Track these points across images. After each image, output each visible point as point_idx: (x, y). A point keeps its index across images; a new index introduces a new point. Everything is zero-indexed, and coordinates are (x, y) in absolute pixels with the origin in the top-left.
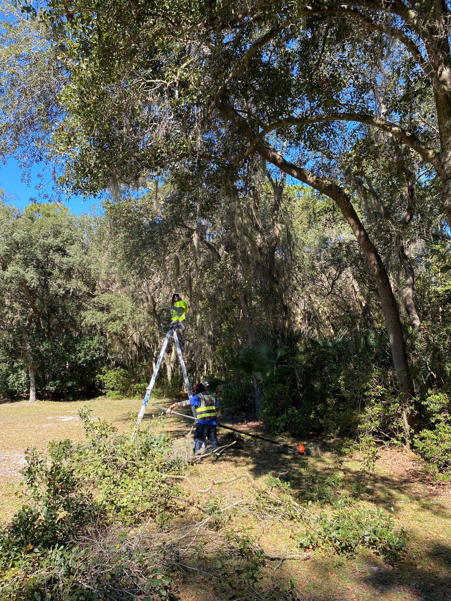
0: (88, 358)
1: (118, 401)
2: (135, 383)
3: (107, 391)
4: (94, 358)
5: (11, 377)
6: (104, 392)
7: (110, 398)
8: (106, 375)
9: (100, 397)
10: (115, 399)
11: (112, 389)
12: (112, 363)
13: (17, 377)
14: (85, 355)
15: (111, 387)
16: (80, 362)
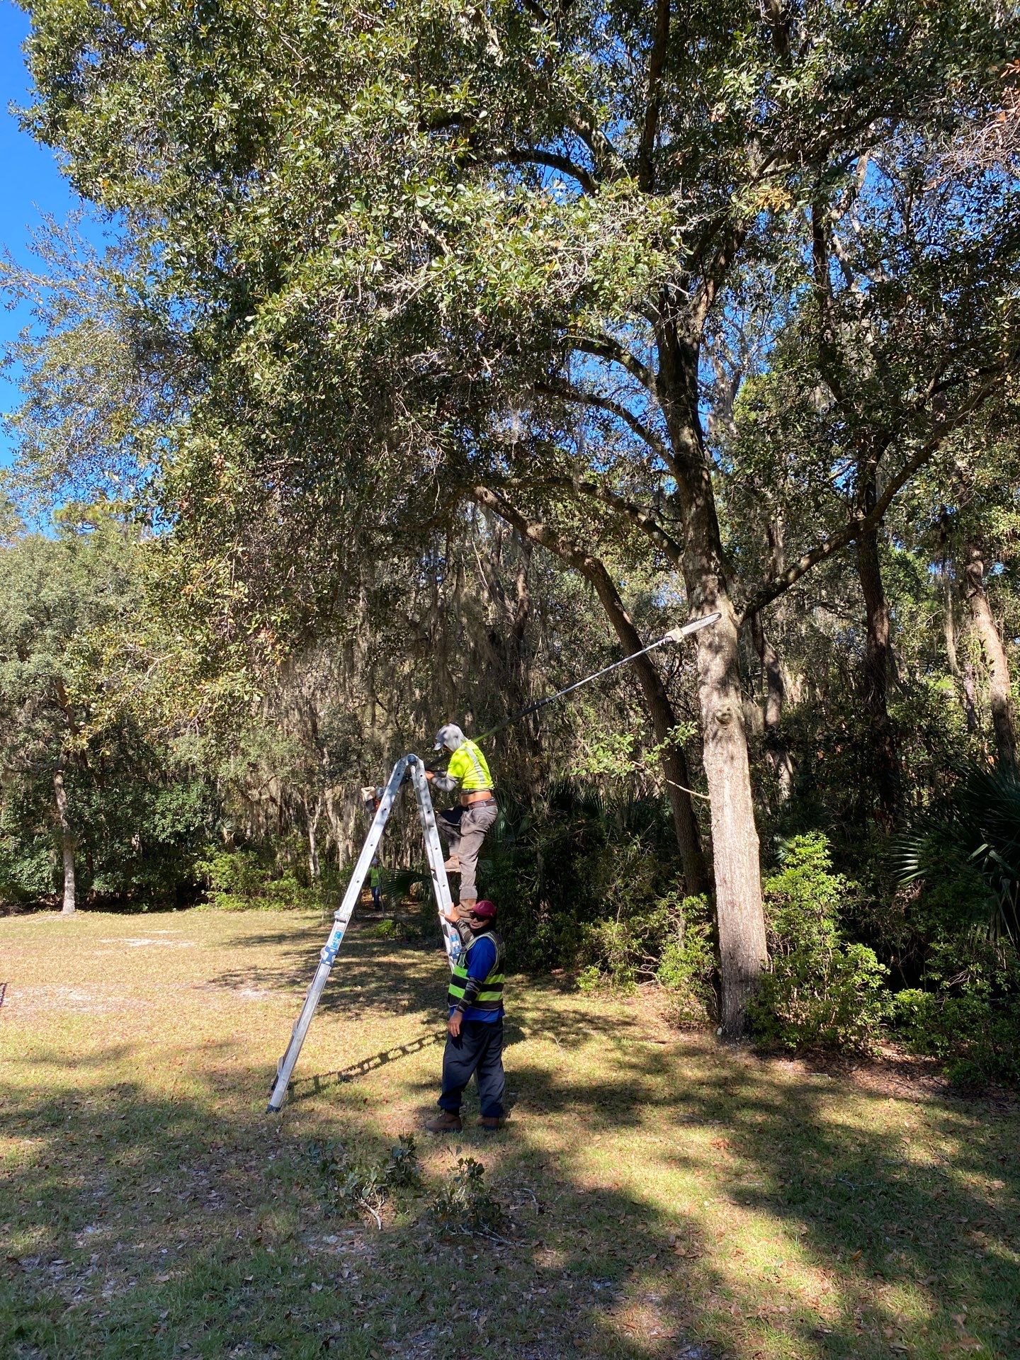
0: (180, 828)
1: (238, 913)
3: (215, 893)
4: (192, 829)
6: (210, 896)
7: (222, 907)
8: (215, 862)
9: (202, 906)
10: (231, 910)
11: (227, 891)
12: (227, 838)
13: (40, 865)
14: (173, 821)
15: (225, 886)
16: (164, 836)
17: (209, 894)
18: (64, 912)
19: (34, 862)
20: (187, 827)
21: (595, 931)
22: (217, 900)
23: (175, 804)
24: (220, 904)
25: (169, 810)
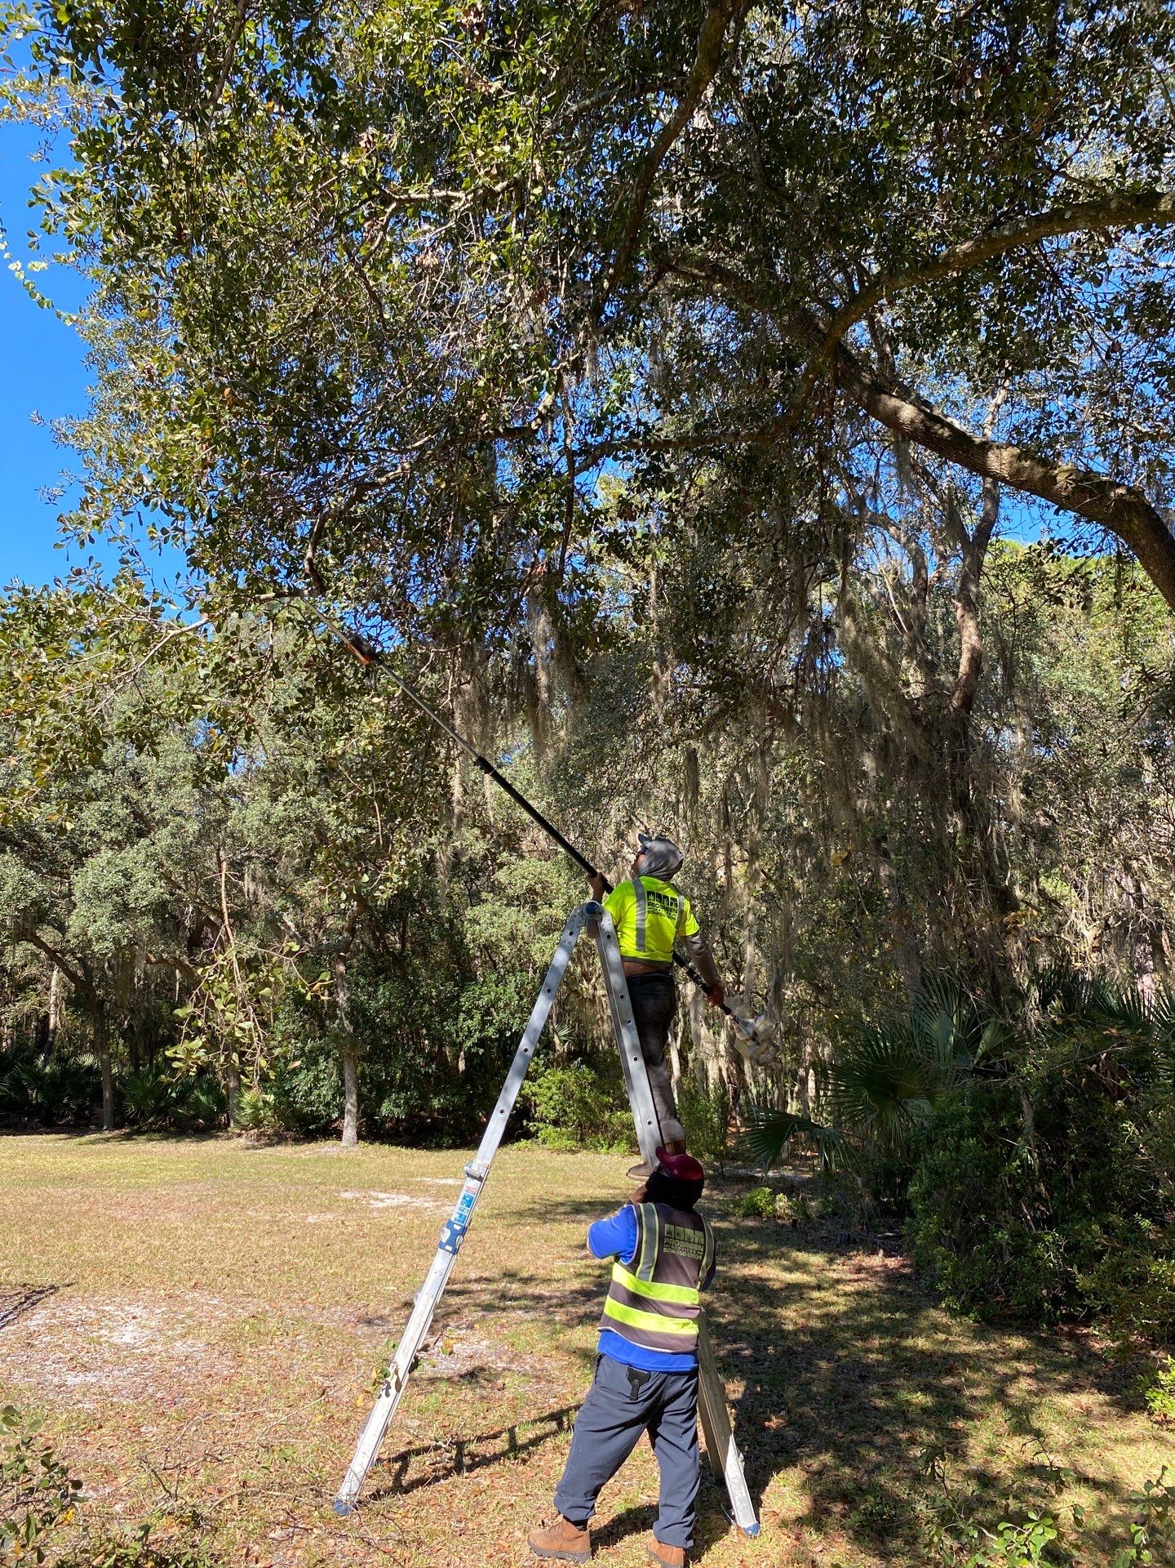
0: (491, 1031)
1: (569, 1156)
2: (611, 1108)
3: (541, 1125)
4: (508, 1034)
5: (301, 1076)
6: (533, 1129)
7: (547, 1146)
8: (539, 1081)
9: (523, 1143)
10: (559, 1151)
11: (556, 1123)
12: (560, 1048)
13: (317, 1079)
14: (483, 1023)
15: (553, 1115)
16: (469, 1043)
17: (532, 1128)
18: (343, 1144)
19: (311, 1074)
20: (501, 1032)
22: (542, 1135)
23: (486, 998)
24: (544, 1142)
25: (477, 1008)
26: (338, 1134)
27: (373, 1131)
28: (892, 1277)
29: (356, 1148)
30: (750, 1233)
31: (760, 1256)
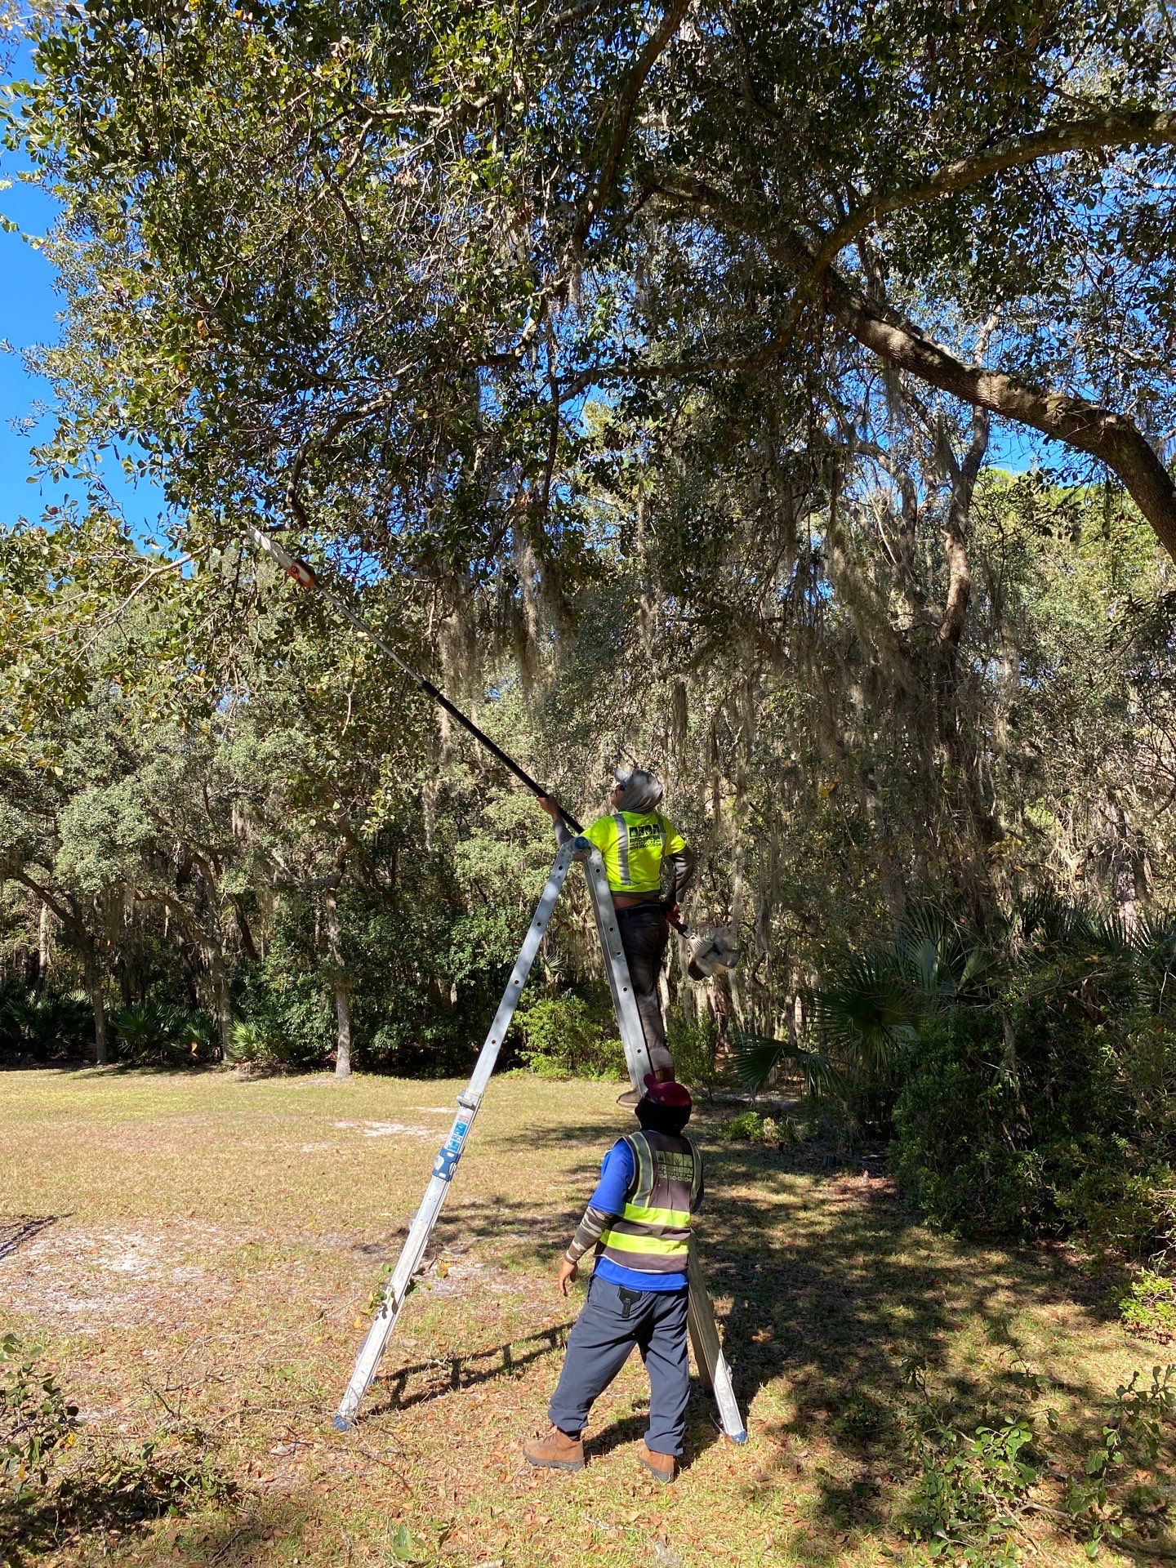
0: (482, 963)
1: (560, 1084)
2: (602, 1037)
3: (533, 1054)
4: (499, 966)
5: (294, 1009)
6: (524, 1058)
7: (539, 1074)
8: (531, 1011)
9: (515, 1071)
10: (550, 1079)
11: (547, 1052)
12: (551, 979)
13: (309, 1012)
14: (475, 956)
15: (544, 1044)
16: (460, 975)
17: (524, 1056)
18: (336, 1075)
19: (304, 1008)
20: (491, 964)
21: (1155, 1194)
22: (533, 1063)
23: (477, 931)
24: (536, 1070)
25: (468, 941)
26: (332, 1066)
27: (366, 1062)
28: (875, 1197)
29: (350, 1078)
30: (738, 1156)
31: (748, 1178)
